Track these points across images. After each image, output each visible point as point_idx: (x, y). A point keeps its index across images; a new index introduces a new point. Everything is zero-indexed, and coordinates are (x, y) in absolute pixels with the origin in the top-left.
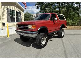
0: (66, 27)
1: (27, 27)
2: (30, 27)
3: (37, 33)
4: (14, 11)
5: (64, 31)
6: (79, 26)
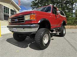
1: (23, 19)
2: (27, 18)
3: (37, 27)
4: (9, 9)
6: (75, 25)
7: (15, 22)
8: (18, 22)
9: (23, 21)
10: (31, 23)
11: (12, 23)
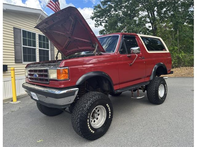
0: (172, 72)
3: (72, 93)
5: (164, 84)
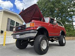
4: (15, 21)
7: (18, 30)
8: (21, 30)
9: (25, 29)
10: (31, 29)
11: (16, 31)
